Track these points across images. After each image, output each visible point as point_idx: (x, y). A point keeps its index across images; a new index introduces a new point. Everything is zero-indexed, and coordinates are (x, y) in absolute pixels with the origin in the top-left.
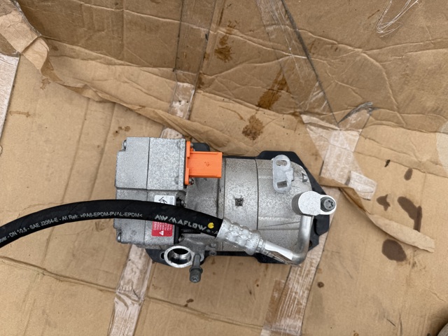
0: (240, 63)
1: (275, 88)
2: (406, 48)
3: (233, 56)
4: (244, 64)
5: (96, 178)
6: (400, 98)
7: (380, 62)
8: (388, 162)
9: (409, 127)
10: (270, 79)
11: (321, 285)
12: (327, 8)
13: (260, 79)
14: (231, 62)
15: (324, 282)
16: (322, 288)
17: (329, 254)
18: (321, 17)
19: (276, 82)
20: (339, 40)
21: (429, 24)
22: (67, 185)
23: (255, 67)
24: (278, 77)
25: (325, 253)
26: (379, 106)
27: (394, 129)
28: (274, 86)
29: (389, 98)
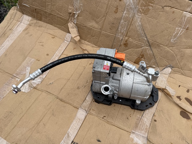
0: (130, 48)
1: (140, 57)
2: (181, 47)
3: (128, 46)
4: (131, 49)
5: (81, 75)
6: (181, 64)
7: (173, 51)
8: (180, 86)
9: (186, 75)
10: (139, 54)
11: (155, 121)
12: (156, 34)
13: (136, 54)
14: (128, 48)
15: (157, 120)
16: (156, 122)
17: (159, 111)
18: (154, 36)
19: (140, 55)
20: (160, 43)
21: (187, 41)
22: (72, 75)
23: (135, 50)
24: (141, 53)
25: (157, 110)
26: (174, 66)
27: (181, 76)
28: (140, 56)
29: (177, 64)
